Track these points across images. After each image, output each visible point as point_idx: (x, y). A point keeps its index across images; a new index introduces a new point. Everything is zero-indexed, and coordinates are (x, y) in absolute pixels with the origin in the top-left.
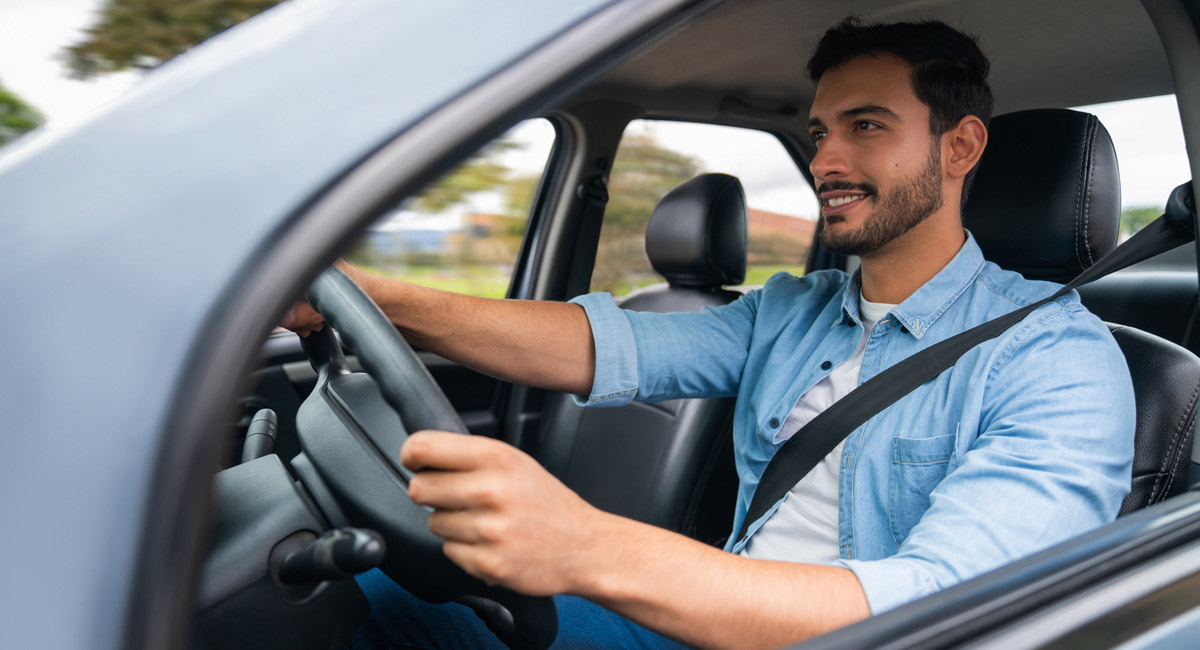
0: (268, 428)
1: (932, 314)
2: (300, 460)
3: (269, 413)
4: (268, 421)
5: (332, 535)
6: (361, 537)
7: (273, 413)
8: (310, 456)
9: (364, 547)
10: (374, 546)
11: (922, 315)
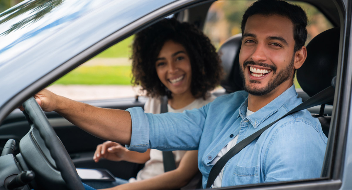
0: (12, 146)
1: (261, 119)
2: (19, 155)
3: (13, 141)
4: (12, 143)
5: (21, 172)
6: (29, 172)
7: (14, 141)
8: (22, 154)
9: (29, 174)
10: (32, 175)
11: (258, 119)
